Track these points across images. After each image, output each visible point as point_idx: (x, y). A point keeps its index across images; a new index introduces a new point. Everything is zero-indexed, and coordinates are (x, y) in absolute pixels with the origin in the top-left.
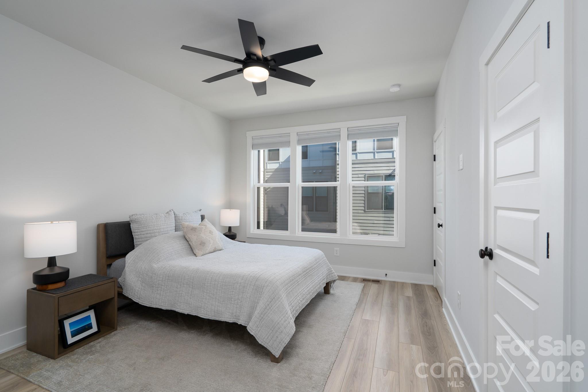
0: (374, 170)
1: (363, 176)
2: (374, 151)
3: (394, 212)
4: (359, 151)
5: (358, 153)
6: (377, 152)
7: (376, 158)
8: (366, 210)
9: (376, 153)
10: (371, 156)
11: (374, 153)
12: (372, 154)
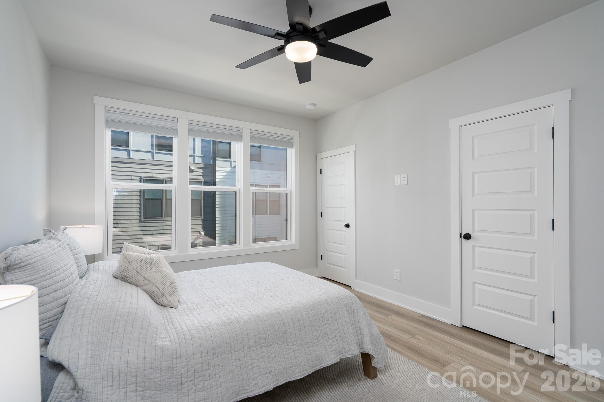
0: (152, 173)
1: (138, 178)
2: (153, 151)
3: (171, 220)
4: (133, 149)
5: (131, 150)
6: (156, 153)
7: (155, 159)
8: (142, 220)
9: (154, 153)
10: (148, 156)
11: (152, 153)
12: (150, 154)
